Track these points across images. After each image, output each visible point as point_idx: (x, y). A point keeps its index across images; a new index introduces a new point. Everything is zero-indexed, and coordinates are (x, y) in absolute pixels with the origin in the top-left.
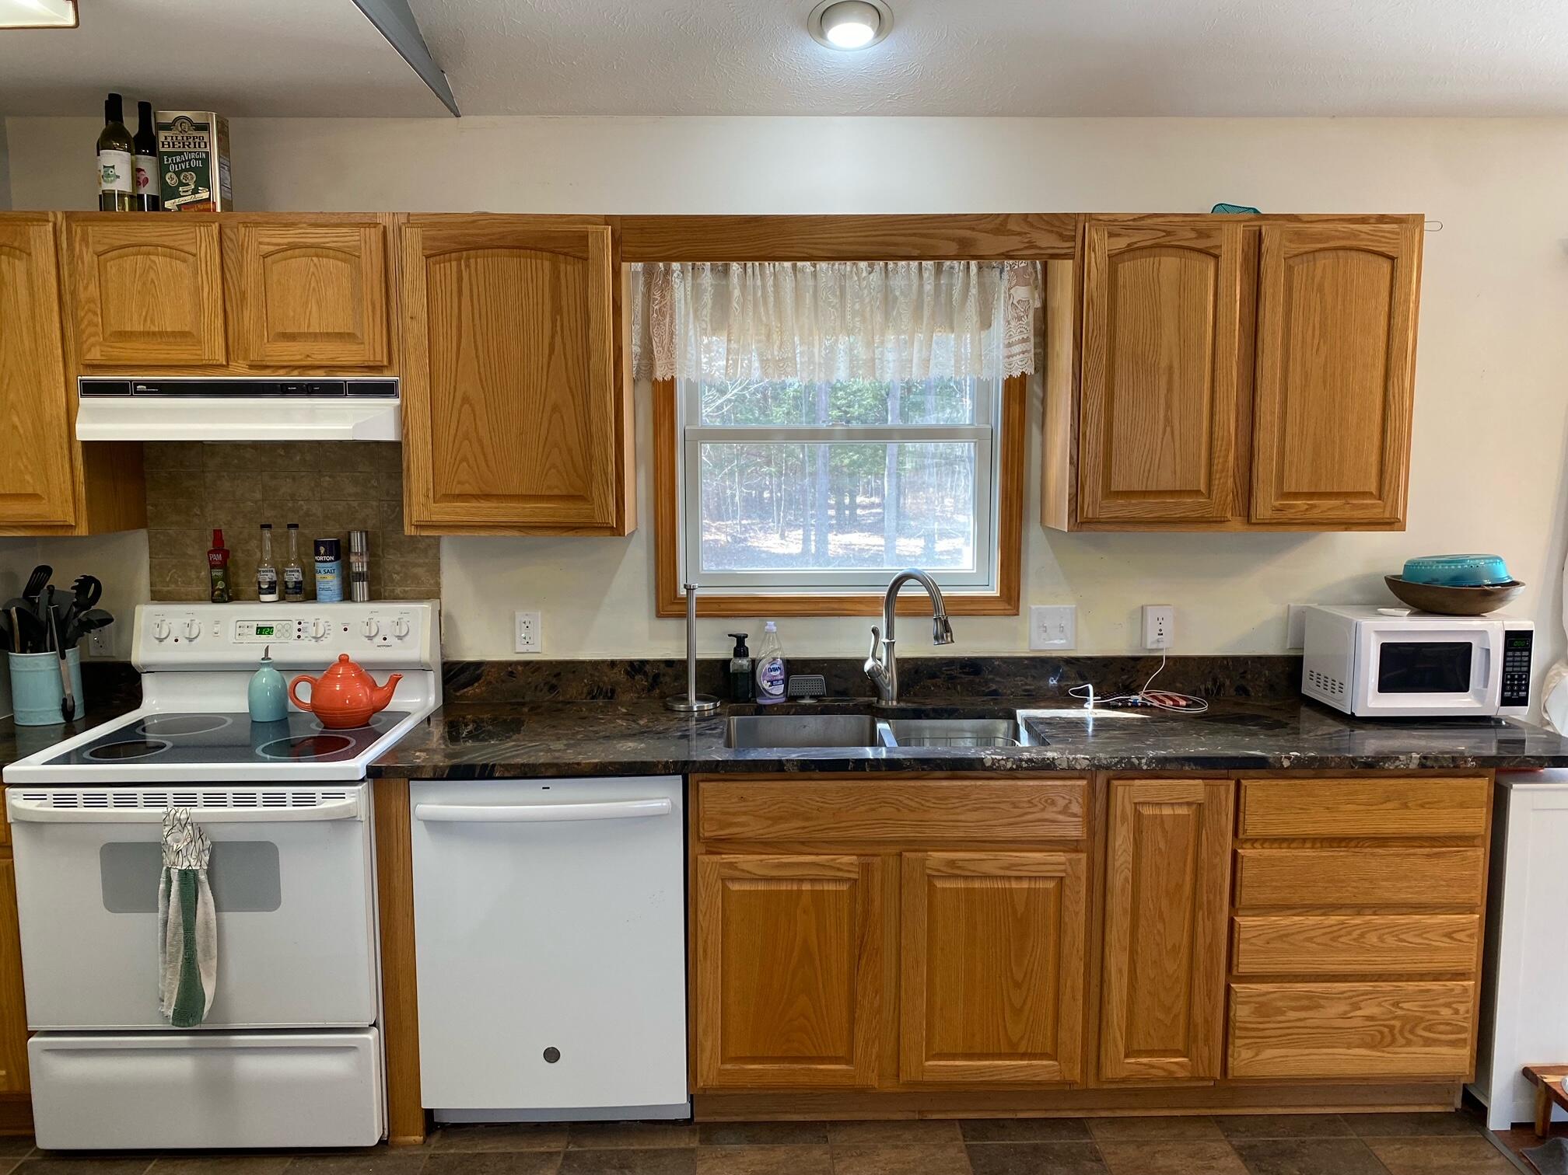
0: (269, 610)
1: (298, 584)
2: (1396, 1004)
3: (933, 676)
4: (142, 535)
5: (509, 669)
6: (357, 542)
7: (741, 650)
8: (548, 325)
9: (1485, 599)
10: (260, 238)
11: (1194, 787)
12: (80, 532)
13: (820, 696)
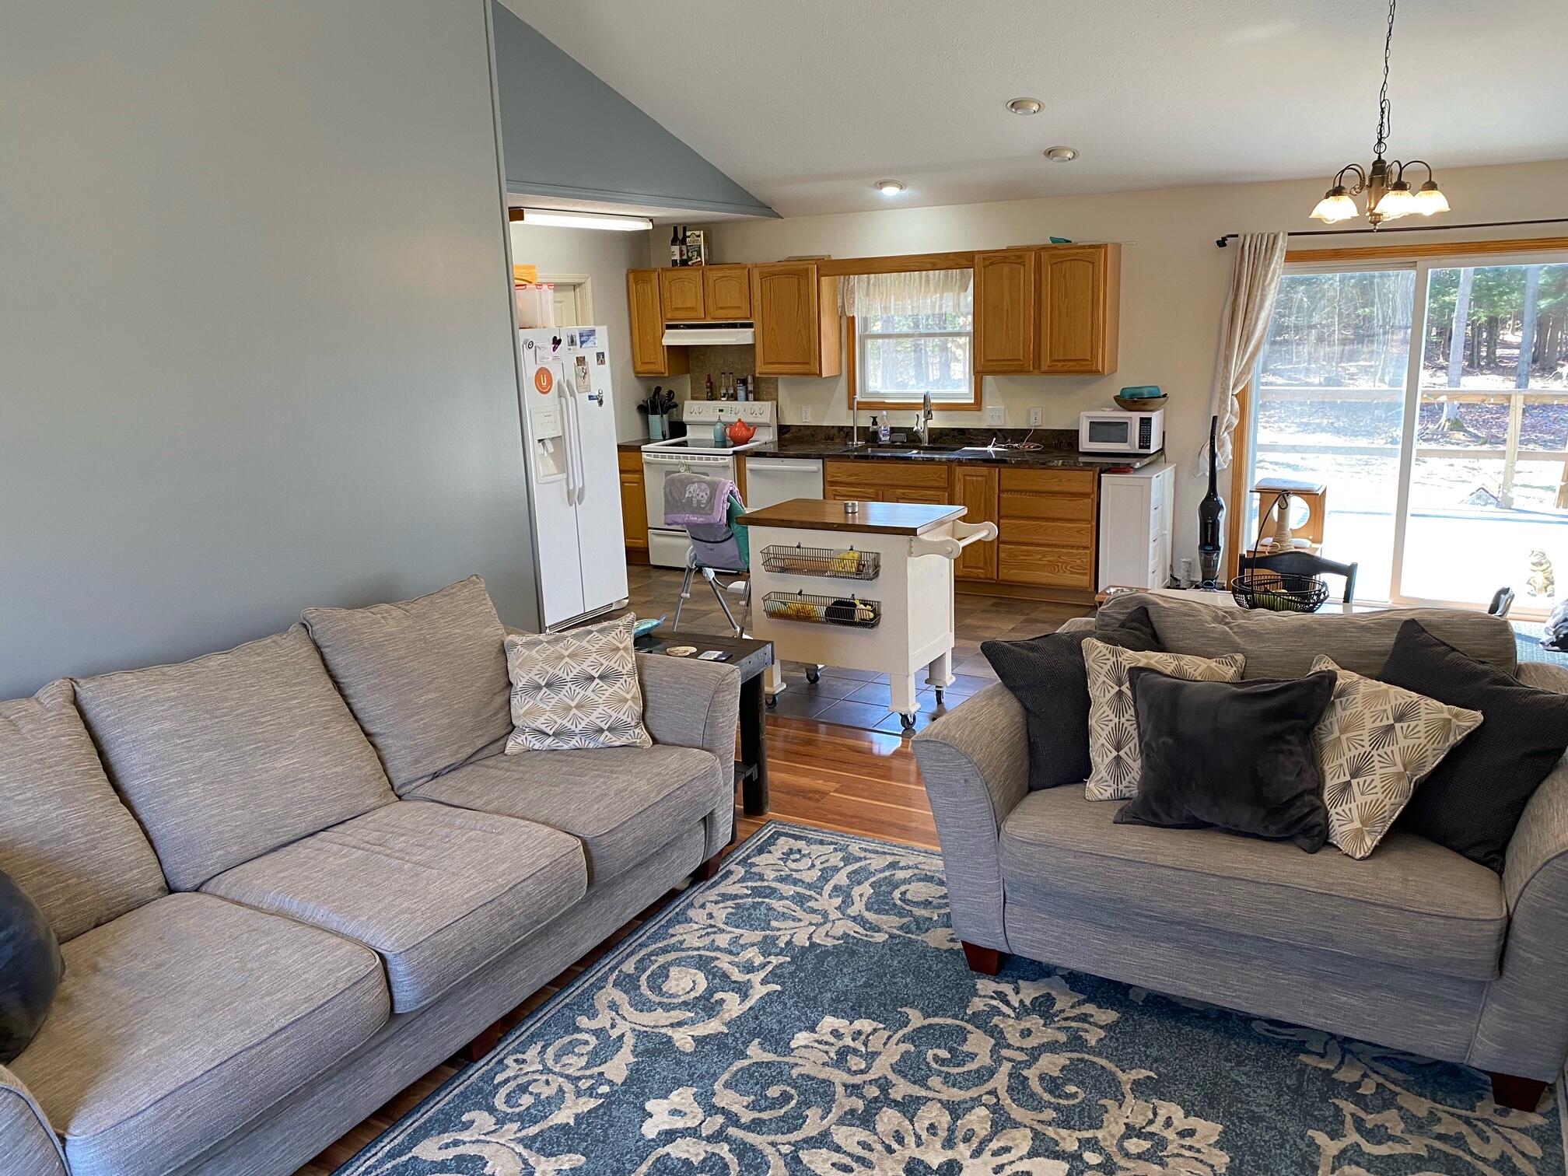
0: (723, 403)
1: (732, 395)
2: (1059, 557)
3: (947, 435)
4: (689, 375)
5: (799, 427)
6: (750, 379)
7: (875, 423)
8: (797, 300)
9: (1145, 404)
10: (714, 275)
11: (984, 470)
12: (667, 375)
13: (903, 442)
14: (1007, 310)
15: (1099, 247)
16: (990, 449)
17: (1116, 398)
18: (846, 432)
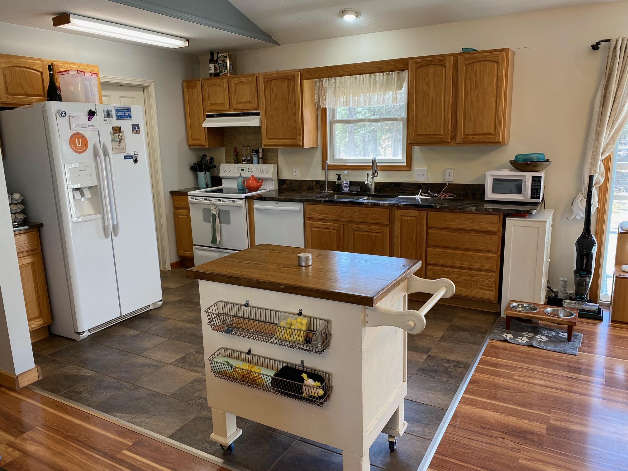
0: (244, 165)
1: (249, 160)
2: (472, 277)
3: (387, 187)
5: (291, 181)
7: (339, 178)
8: (287, 97)
9: (536, 166)
10: (234, 81)
11: (416, 212)
12: (207, 147)
13: (358, 191)
16: (418, 197)
17: (512, 162)
18: (320, 185)
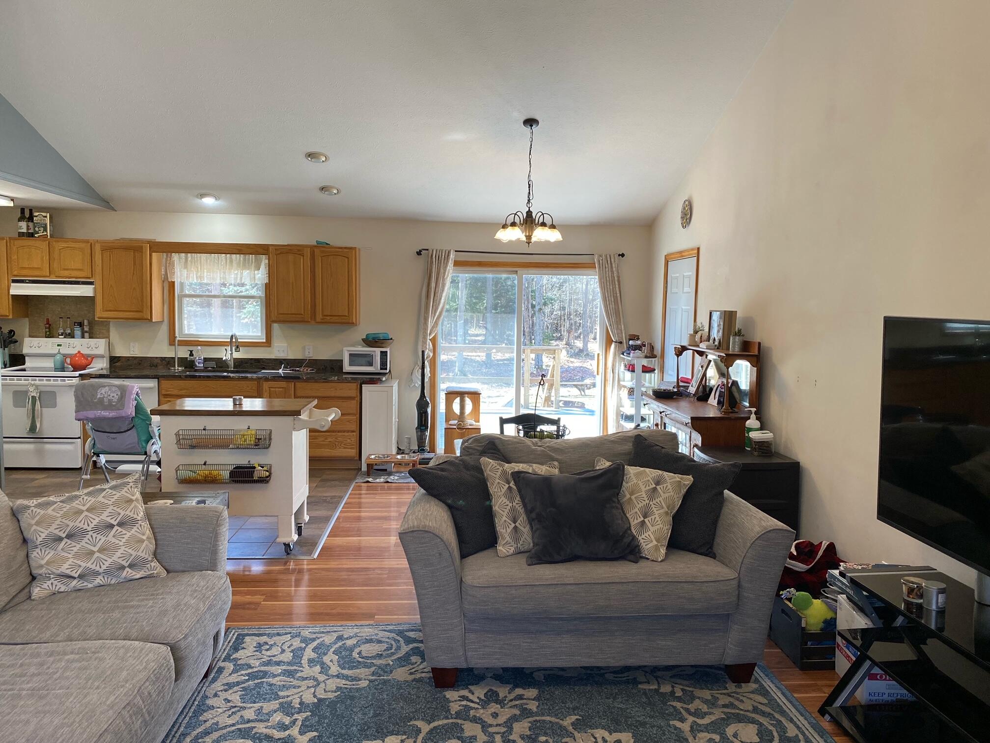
0: (61, 340)
2: (336, 438)
4: (27, 320)
5: (128, 359)
6: (86, 322)
7: (191, 354)
8: (133, 268)
9: (382, 343)
10: (58, 245)
11: (283, 384)
12: (11, 317)
13: (214, 368)
14: (293, 283)
15: (351, 248)
16: (280, 371)
17: (363, 340)
18: (168, 362)
